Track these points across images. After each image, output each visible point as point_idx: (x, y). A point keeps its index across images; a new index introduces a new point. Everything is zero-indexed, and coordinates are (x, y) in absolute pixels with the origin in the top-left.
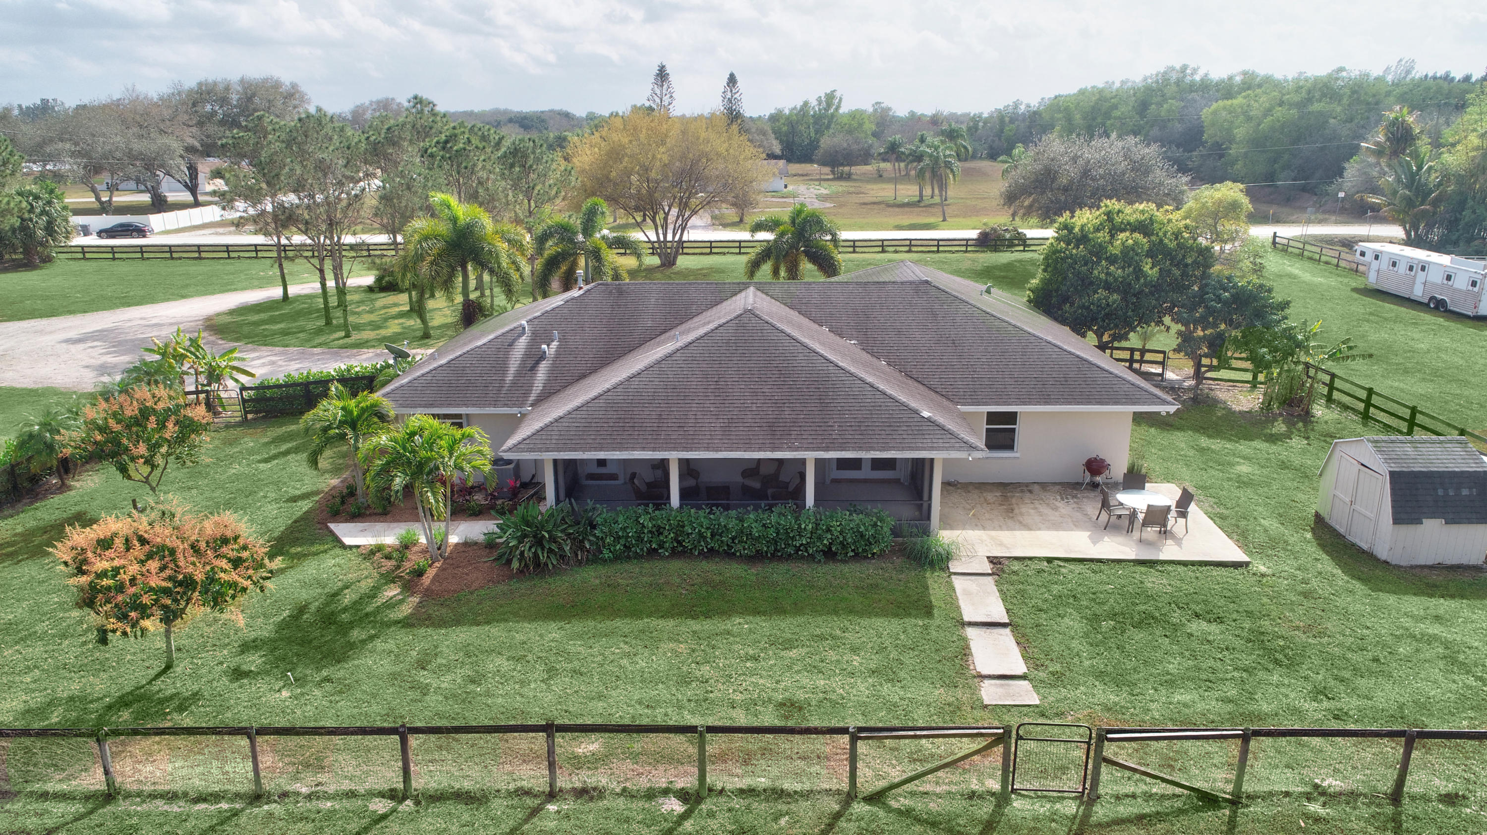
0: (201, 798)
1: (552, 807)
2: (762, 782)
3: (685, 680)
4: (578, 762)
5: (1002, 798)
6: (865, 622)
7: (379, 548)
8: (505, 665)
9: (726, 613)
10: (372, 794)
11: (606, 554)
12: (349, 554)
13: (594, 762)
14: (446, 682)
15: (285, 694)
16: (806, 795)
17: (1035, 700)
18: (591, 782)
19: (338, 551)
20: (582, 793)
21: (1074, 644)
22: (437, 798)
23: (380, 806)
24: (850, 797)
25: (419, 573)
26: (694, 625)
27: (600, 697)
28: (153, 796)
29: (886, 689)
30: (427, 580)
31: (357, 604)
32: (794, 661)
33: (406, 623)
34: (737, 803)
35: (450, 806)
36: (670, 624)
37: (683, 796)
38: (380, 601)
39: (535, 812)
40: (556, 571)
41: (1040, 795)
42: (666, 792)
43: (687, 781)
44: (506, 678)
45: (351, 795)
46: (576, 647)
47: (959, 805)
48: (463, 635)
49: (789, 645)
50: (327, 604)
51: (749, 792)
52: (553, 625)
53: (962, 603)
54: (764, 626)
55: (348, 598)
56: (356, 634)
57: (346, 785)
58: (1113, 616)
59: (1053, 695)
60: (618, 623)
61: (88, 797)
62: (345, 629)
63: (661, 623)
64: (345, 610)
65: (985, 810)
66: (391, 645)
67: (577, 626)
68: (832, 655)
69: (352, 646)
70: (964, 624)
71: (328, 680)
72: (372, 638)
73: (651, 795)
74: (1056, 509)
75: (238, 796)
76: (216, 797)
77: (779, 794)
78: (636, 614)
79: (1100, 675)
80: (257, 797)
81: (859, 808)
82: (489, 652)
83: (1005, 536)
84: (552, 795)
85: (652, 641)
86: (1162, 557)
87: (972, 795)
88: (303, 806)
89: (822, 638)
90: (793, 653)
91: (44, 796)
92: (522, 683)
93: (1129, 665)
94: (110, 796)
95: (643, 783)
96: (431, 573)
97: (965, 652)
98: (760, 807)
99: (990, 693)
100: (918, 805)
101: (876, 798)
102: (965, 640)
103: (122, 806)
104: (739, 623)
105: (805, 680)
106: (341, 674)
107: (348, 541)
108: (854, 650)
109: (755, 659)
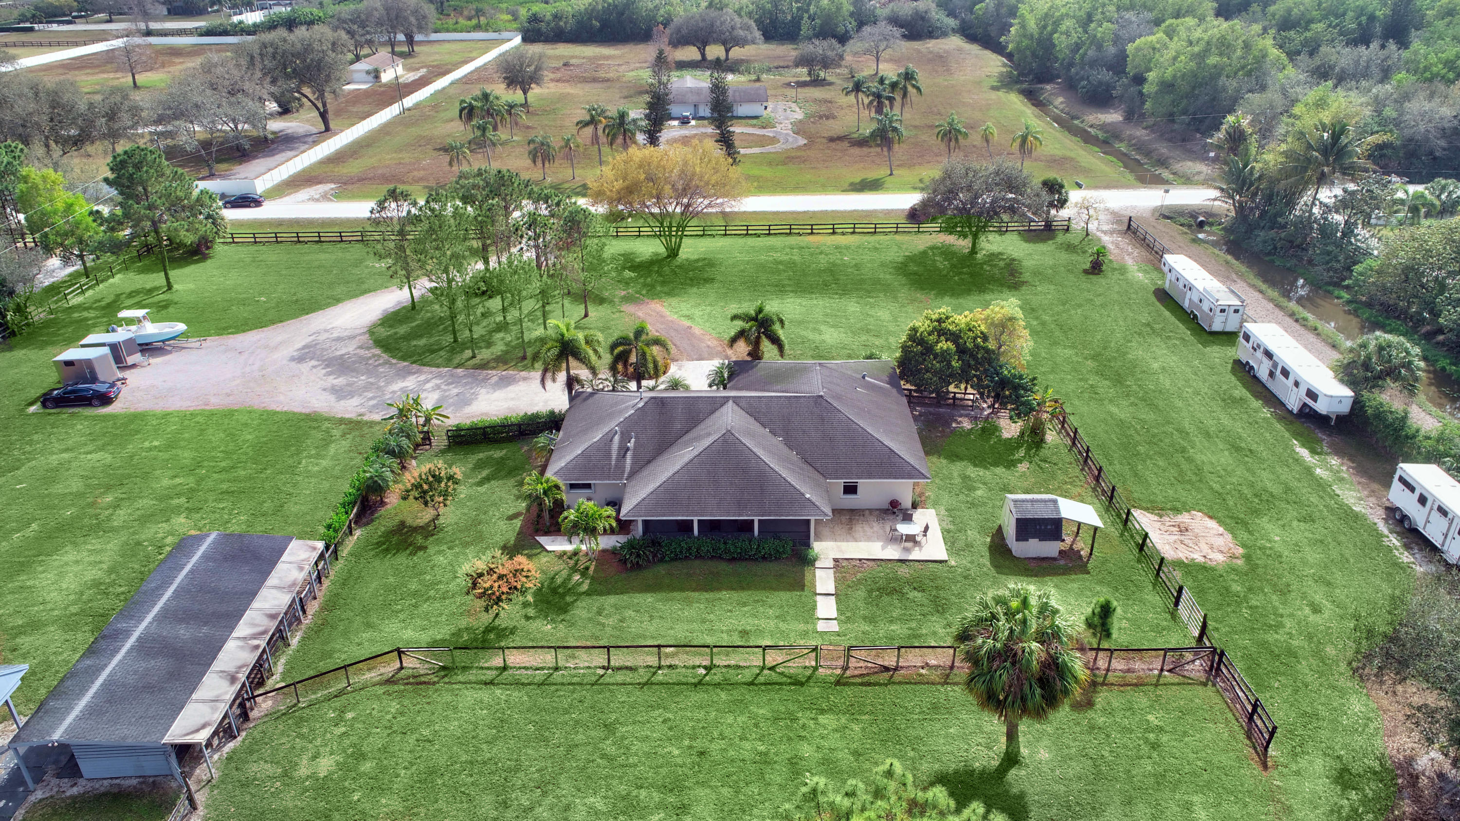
0: (537, 669)
1: (660, 672)
2: (733, 663)
3: (704, 621)
4: (667, 656)
5: (815, 669)
6: (776, 593)
7: (565, 553)
8: (633, 614)
9: (719, 589)
10: (596, 667)
11: (667, 558)
12: (552, 555)
13: (673, 655)
14: (611, 621)
15: (549, 627)
16: (747, 667)
17: (837, 629)
18: (673, 663)
19: (544, 553)
20: (670, 666)
21: (859, 604)
22: (620, 669)
23: (601, 672)
24: (763, 668)
25: (587, 568)
26: (707, 595)
27: (672, 628)
28: (520, 668)
29: (781, 625)
30: (591, 571)
31: (564, 582)
32: (746, 612)
33: (588, 593)
34: (724, 670)
35: (624, 671)
36: (696, 594)
37: (705, 668)
38: (573, 582)
39: (654, 673)
40: (646, 568)
41: (829, 667)
42: (699, 666)
43: (706, 663)
44: (634, 620)
45: (589, 668)
46: (659, 605)
47: (800, 671)
48: (612, 599)
49: (745, 604)
50: (551, 583)
51: (728, 666)
52: (649, 595)
53: (817, 584)
54: (735, 595)
55: (559, 581)
56: (568, 599)
57: (587, 664)
58: (879, 589)
59: (845, 626)
60: (675, 594)
61: (497, 669)
62: (563, 596)
63: (693, 594)
64: (559, 587)
65: (808, 673)
66: (584, 604)
67: (659, 596)
68: (761, 609)
69: (568, 604)
70: (817, 594)
71: (563, 620)
72: (576, 601)
73: (694, 667)
74: (872, 528)
75: (549, 668)
76: (542, 669)
77: (738, 667)
78: (682, 590)
79: (865, 618)
80: (556, 669)
81: (766, 672)
82: (625, 608)
83: (844, 545)
84: (659, 668)
85: (689, 602)
86: (911, 558)
87: (805, 667)
88: (573, 672)
89: (758, 601)
90: (746, 609)
91: (482, 668)
92: (641, 622)
93: (878, 613)
94: (505, 668)
95: (691, 663)
96: (592, 568)
97: (814, 608)
98: (732, 671)
99: (821, 626)
100: (786, 671)
101: (772, 668)
102: (815, 602)
103: (511, 672)
104: (725, 594)
105: (750, 621)
106: (568, 618)
107: (549, 548)
108: (771, 607)
109: (731, 611)
